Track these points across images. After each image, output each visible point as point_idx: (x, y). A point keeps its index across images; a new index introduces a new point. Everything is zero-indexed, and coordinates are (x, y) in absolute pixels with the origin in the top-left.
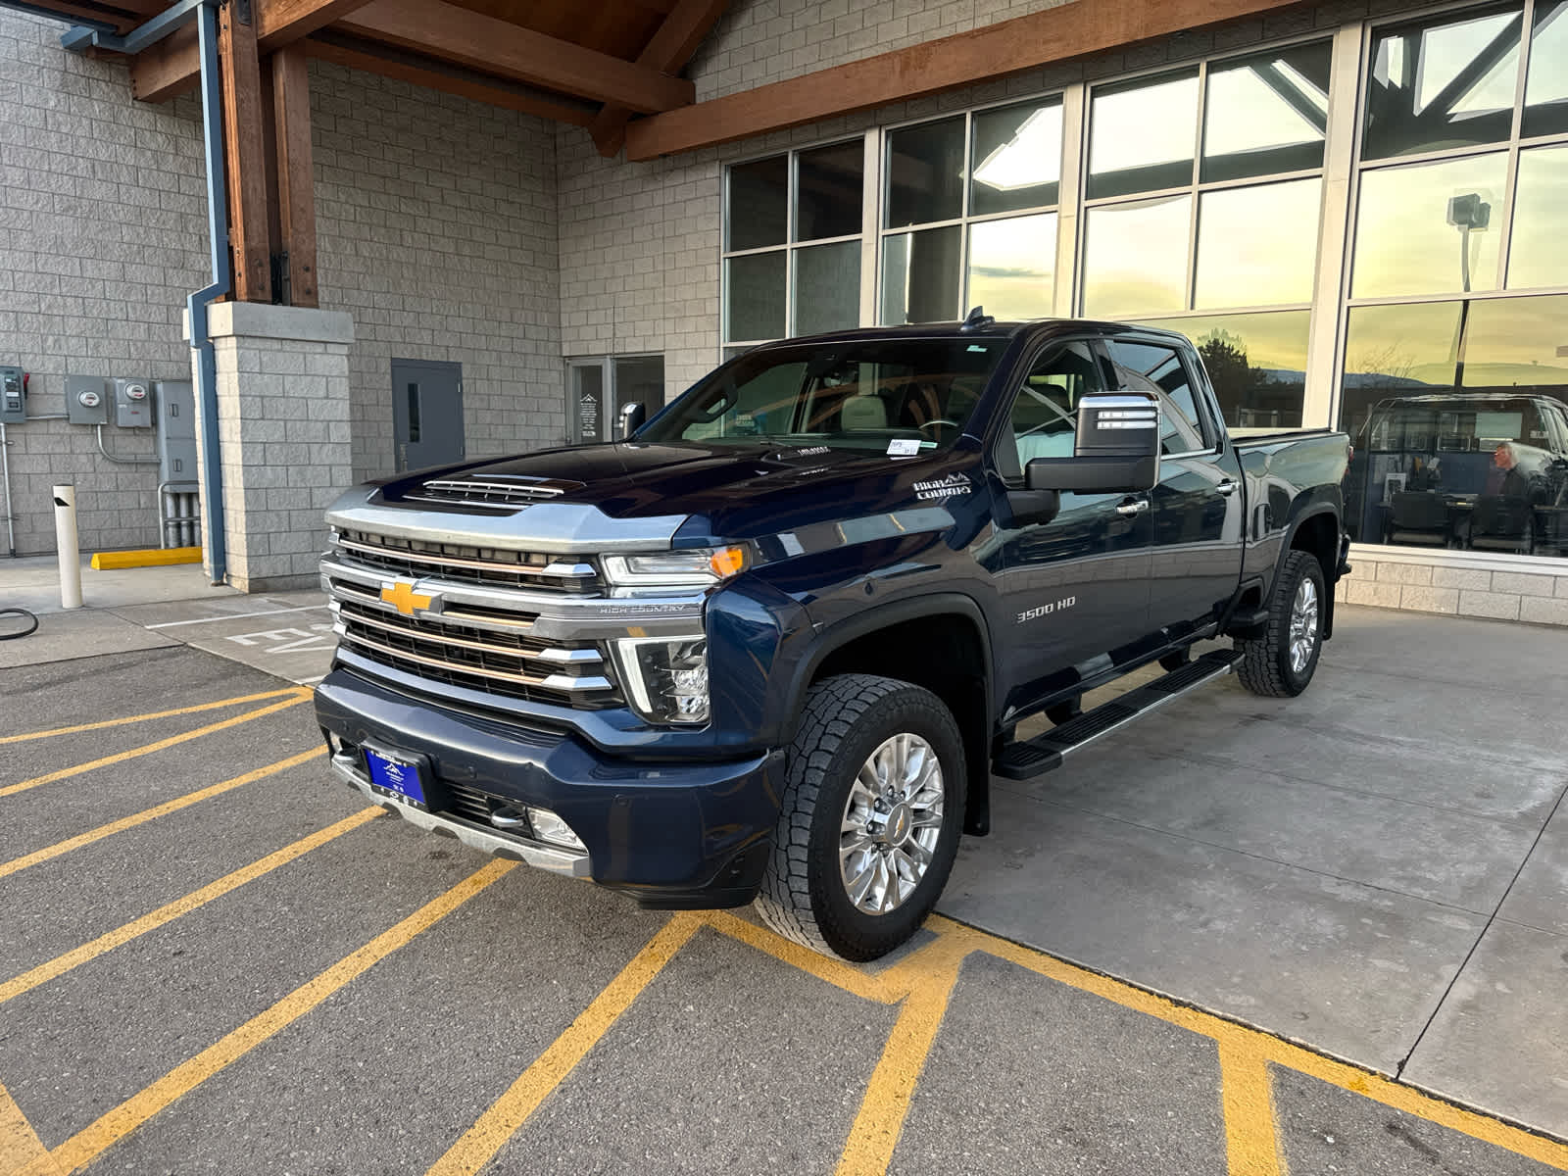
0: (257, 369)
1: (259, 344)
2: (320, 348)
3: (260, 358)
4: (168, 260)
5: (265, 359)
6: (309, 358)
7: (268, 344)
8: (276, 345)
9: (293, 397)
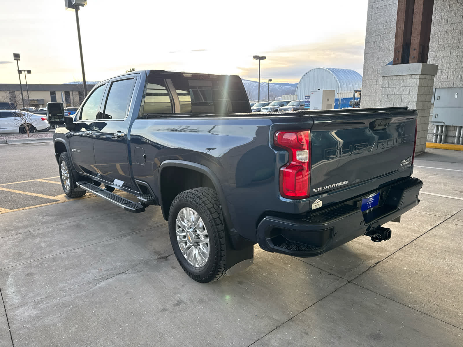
0: (387, 86)
1: (389, 78)
2: (409, 77)
3: (389, 83)
4: (453, 47)
5: (390, 83)
6: (405, 81)
7: (392, 78)
8: (394, 78)
9: (398, 94)
